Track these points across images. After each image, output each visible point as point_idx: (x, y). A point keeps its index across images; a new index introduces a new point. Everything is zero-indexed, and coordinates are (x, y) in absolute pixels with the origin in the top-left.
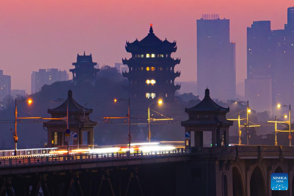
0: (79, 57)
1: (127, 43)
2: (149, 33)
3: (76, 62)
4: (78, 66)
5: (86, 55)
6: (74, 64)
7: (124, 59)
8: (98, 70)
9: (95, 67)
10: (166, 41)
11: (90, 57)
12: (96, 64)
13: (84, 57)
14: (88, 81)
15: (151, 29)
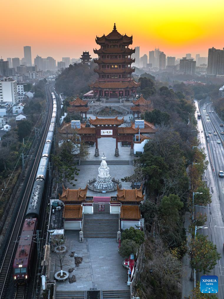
0: (84, 53)
1: (97, 37)
2: (113, 29)
3: (82, 55)
4: (84, 57)
6: (82, 56)
7: (95, 50)
8: (91, 58)
10: (126, 36)
11: (88, 53)
12: (90, 56)
13: (86, 53)
14: (87, 63)
15: (115, 26)
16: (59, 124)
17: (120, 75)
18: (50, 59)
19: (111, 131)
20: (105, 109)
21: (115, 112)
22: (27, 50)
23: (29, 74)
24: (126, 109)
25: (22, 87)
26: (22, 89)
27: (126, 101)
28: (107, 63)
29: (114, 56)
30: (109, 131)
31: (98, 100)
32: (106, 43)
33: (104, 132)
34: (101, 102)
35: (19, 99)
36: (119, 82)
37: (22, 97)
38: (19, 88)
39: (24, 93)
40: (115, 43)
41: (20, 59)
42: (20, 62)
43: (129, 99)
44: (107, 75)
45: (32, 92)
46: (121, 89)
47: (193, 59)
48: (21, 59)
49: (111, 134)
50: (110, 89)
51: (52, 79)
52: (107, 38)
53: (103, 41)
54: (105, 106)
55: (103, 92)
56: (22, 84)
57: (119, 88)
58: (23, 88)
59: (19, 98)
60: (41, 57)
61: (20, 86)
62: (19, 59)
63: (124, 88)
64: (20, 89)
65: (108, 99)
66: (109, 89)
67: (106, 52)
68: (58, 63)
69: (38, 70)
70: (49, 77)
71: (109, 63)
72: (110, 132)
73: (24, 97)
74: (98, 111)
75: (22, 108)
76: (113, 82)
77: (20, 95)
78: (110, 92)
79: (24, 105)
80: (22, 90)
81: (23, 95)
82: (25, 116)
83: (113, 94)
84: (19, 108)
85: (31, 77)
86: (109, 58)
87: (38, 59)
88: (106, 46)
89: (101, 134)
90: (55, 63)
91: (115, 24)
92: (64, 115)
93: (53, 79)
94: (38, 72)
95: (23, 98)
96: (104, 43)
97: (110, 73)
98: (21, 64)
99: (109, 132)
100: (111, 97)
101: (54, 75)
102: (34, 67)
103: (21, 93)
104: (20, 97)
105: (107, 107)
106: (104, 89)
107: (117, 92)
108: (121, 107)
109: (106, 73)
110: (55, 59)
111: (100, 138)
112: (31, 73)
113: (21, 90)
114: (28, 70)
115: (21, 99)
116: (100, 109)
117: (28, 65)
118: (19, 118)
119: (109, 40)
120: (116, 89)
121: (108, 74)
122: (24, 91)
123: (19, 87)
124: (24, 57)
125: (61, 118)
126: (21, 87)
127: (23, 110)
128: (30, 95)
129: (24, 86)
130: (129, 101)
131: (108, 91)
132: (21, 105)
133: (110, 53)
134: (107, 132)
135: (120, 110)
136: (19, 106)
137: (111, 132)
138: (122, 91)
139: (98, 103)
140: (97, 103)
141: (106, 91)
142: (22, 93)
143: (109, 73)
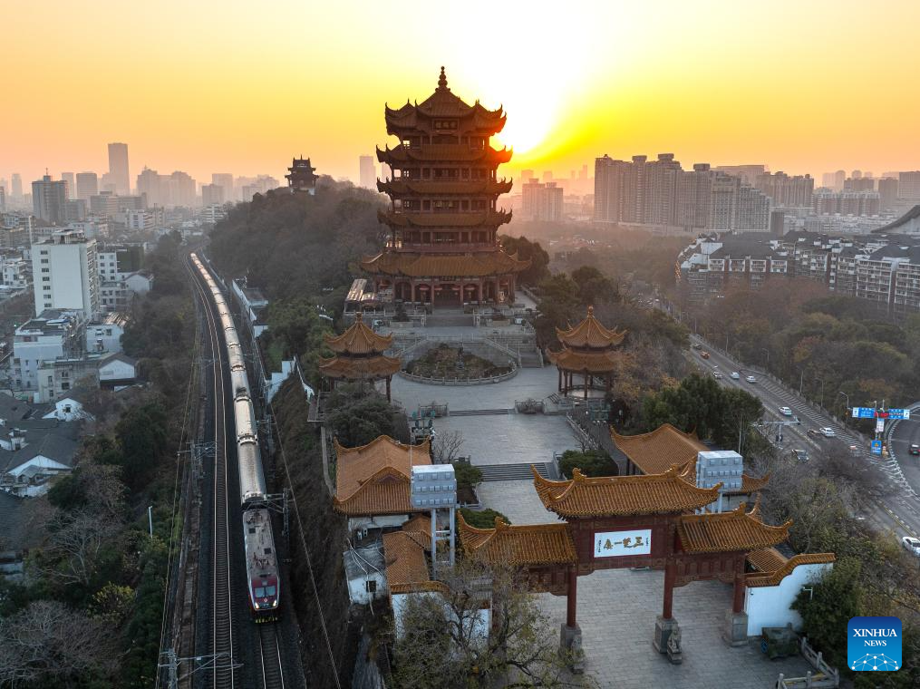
0: (295, 162)
1: (387, 109)
2: (437, 87)
3: (291, 166)
4: (295, 172)
5: (304, 159)
6: (289, 169)
8: (318, 176)
9: (314, 173)
10: (478, 106)
11: (308, 162)
12: (314, 169)
13: (301, 161)
14: (306, 189)
15: (443, 77)
16: (263, 401)
17: (467, 233)
18: (180, 177)
19: (646, 534)
20: (436, 354)
21: (472, 362)
22: (118, 152)
23: (128, 217)
24: (505, 348)
25: (112, 257)
26: (112, 265)
27: (494, 319)
28: (424, 194)
29: (445, 169)
30: (632, 535)
31: (402, 317)
32: (419, 128)
33: (610, 544)
34: (411, 322)
35: (104, 297)
36: (463, 254)
37: (114, 289)
38: (102, 261)
39: (119, 276)
40: (450, 128)
41: (99, 176)
42: (99, 183)
43: (503, 312)
44: (422, 231)
45: (145, 275)
46: (471, 277)
47: (537, 180)
48: (101, 177)
49: (645, 549)
50: (435, 277)
51: (192, 230)
52: (423, 111)
53: (411, 122)
54: (435, 340)
55: (413, 290)
56: (110, 250)
57: (463, 277)
58: (115, 261)
59: (104, 292)
60: (155, 172)
61: (107, 255)
62: (95, 175)
63: (479, 277)
64: (107, 264)
65: (431, 312)
66: (431, 277)
67: (420, 158)
68: (204, 187)
69: (151, 205)
70: (184, 226)
71: (430, 194)
72: (639, 542)
73: (117, 289)
74: (410, 358)
75: (118, 332)
76: (444, 254)
77: (105, 283)
78: (435, 287)
79: (124, 322)
80: (112, 268)
81: (116, 283)
82: (130, 363)
83: (447, 295)
84: (109, 331)
85: (132, 226)
86: (431, 177)
87: (147, 176)
88: (418, 137)
89: (597, 555)
90: (195, 187)
91: (443, 68)
92: (279, 370)
93: (196, 231)
94: (149, 211)
95: (117, 292)
96: (412, 129)
97: (434, 227)
98: (100, 189)
99: (634, 542)
100: (437, 306)
101: (197, 221)
102: (140, 198)
103: (108, 275)
104: (107, 289)
105: (443, 346)
106: (415, 277)
107: (459, 287)
108: (491, 343)
109: (420, 226)
110: (193, 178)
111: (589, 572)
112: (131, 216)
113: (108, 269)
114: (121, 207)
115: (111, 297)
116: (417, 350)
117: (121, 192)
118: (112, 373)
119: (429, 118)
120: (455, 277)
121: (427, 230)
122: (119, 271)
123: (102, 257)
124: (108, 171)
125: (269, 378)
126: (109, 259)
127: (122, 338)
128: (140, 283)
129: (119, 256)
130: (502, 318)
131: (426, 286)
132: (115, 322)
133: (434, 162)
134: (626, 542)
135: (485, 352)
136: (108, 328)
137: (643, 541)
138: (474, 285)
139: (401, 325)
140: (400, 330)
141: (421, 285)
142: (113, 278)
143: (429, 227)
